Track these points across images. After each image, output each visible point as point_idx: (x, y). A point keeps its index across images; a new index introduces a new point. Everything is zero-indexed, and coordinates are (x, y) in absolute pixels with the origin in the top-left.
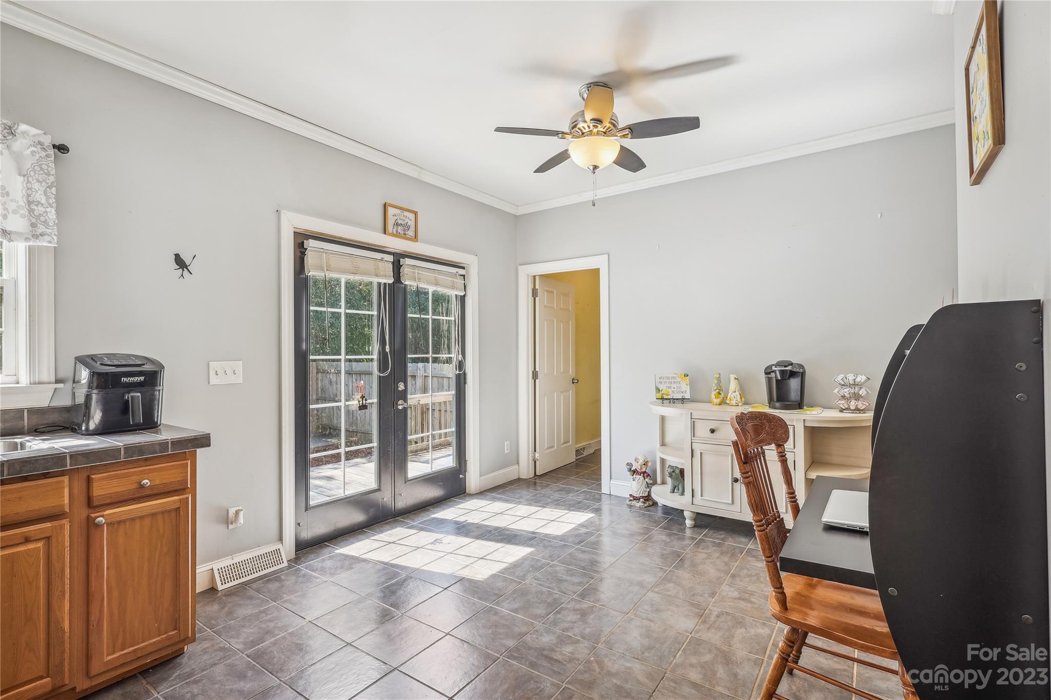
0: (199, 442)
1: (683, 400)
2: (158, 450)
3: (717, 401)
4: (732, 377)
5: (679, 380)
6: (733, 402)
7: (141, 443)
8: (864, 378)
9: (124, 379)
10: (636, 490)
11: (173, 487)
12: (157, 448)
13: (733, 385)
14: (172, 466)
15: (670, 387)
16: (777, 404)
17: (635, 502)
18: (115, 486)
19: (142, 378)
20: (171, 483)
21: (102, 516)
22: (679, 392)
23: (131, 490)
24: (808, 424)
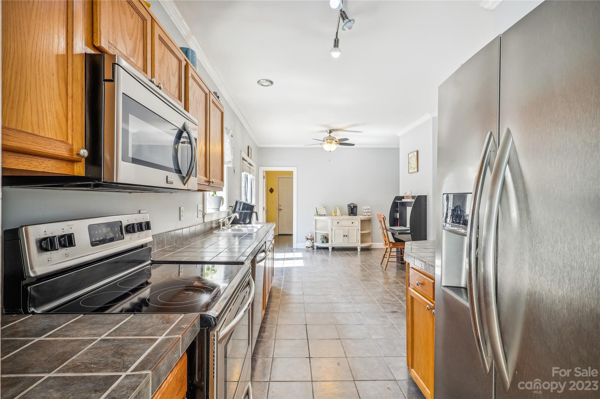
1: (325, 215)
3: (334, 215)
4: (337, 208)
5: (322, 209)
6: (339, 215)
8: (369, 208)
10: (309, 244)
13: (338, 210)
15: (321, 211)
16: (352, 215)
17: (309, 249)
22: (323, 213)
24: (361, 219)
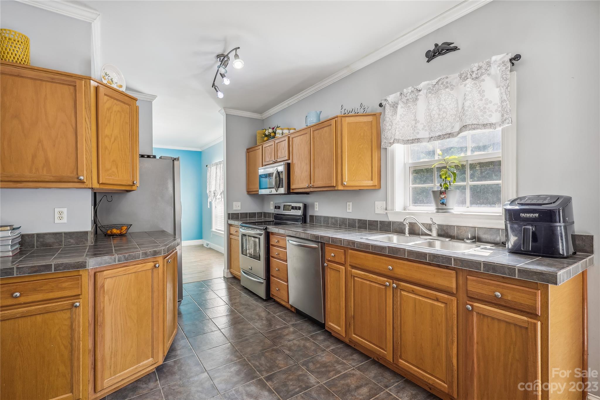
0: (544, 277)
2: (507, 272)
7: (494, 263)
9: (522, 215)
11: (523, 308)
12: (507, 271)
14: (523, 290)
18: (480, 289)
19: (537, 215)
20: (521, 304)
21: (470, 305)
23: (490, 295)
